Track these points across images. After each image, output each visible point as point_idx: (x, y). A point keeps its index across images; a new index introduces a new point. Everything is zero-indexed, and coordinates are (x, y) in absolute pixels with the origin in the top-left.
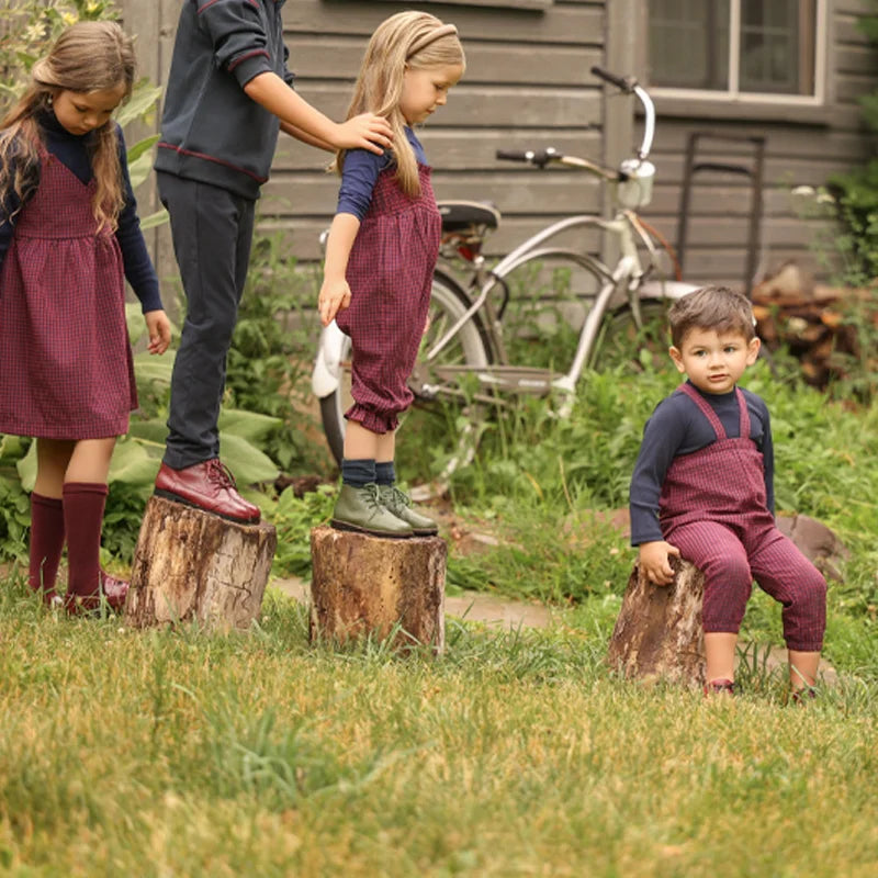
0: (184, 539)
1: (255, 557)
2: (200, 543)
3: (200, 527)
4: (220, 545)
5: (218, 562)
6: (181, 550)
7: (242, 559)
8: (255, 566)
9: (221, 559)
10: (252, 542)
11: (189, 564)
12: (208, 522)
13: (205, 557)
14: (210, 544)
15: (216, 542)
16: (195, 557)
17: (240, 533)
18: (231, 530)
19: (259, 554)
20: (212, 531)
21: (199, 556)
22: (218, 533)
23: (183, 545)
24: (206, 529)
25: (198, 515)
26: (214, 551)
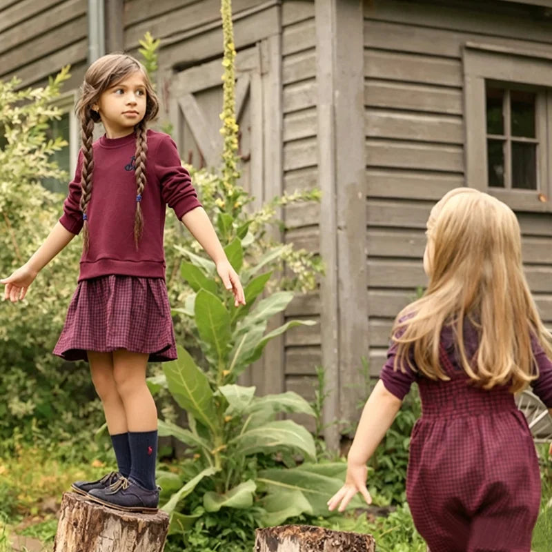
0: (76, 524)
1: (134, 540)
2: (87, 528)
3: (87, 516)
4: (102, 529)
5: (101, 543)
6: (74, 533)
7: (122, 542)
8: (134, 548)
9: (104, 541)
10: (131, 528)
11: (79, 544)
12: (92, 510)
13: (90, 539)
14: (94, 529)
15: (98, 527)
16: (83, 539)
17: (119, 521)
18: (112, 517)
19: (138, 538)
20: (95, 518)
21: (86, 538)
22: (100, 520)
23: (75, 529)
24: (91, 517)
25: (85, 506)
26: (98, 534)
